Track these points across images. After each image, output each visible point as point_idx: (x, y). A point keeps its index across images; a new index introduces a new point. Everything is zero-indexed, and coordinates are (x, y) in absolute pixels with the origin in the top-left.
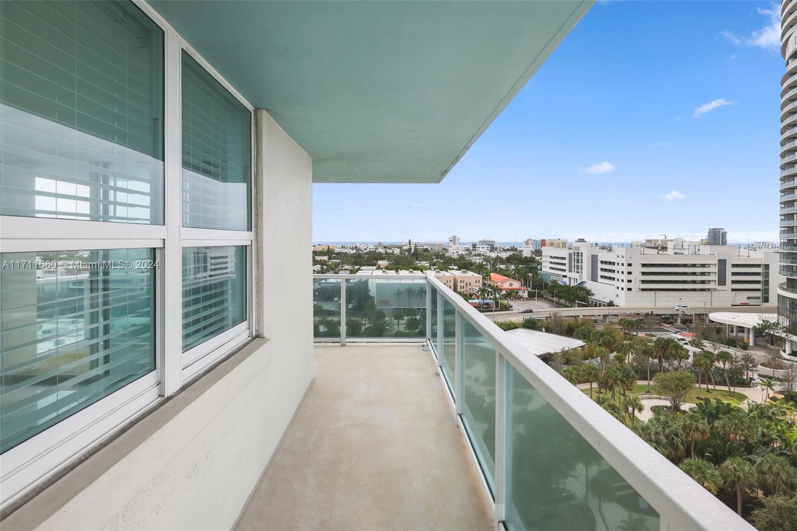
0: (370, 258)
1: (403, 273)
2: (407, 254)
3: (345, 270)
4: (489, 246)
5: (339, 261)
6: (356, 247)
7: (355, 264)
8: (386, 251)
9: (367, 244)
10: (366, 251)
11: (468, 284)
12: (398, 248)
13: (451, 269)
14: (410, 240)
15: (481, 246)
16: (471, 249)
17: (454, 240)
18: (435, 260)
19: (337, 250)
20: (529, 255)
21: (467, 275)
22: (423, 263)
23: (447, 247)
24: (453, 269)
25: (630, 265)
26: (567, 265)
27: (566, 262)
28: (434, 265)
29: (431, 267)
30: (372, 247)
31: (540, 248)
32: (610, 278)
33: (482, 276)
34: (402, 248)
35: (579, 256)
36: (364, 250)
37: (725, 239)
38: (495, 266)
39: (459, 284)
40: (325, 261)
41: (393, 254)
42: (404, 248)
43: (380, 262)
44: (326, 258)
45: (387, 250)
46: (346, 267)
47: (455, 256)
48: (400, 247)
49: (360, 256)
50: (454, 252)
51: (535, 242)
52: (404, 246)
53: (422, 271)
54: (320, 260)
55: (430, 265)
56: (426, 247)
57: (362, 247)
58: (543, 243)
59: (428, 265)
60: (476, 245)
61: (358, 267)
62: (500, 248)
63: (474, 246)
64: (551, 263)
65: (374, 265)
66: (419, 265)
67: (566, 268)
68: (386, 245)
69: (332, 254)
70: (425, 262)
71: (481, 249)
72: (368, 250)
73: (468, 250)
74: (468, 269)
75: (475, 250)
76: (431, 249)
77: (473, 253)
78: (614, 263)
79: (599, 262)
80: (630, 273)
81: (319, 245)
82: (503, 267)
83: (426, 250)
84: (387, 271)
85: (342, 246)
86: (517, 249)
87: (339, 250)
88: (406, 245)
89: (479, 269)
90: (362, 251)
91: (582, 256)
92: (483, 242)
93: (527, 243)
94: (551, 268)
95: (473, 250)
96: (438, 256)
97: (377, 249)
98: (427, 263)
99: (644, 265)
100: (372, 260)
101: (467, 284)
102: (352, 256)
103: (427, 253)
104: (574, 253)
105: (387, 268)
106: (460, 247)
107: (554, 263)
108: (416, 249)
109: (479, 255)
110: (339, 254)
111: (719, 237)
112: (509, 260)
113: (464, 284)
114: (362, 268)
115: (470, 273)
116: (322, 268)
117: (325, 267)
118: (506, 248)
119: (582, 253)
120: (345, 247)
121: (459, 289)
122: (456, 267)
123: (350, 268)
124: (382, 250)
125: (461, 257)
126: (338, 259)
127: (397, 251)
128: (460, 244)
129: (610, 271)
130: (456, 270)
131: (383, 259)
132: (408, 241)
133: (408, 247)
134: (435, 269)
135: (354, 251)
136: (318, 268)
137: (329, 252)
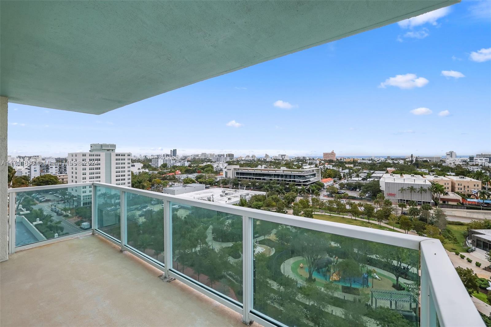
0: (383, 166)
1: (406, 176)
2: (409, 164)
3: (364, 173)
4: (488, 159)
5: (360, 167)
6: (372, 159)
7: (371, 169)
8: (393, 162)
9: (380, 157)
10: (379, 162)
11: (466, 187)
12: (402, 159)
13: (448, 175)
14: (412, 155)
15: (479, 159)
16: (469, 160)
17: (451, 154)
18: (433, 168)
19: (359, 161)
21: (466, 180)
22: (423, 170)
23: (444, 159)
24: (450, 175)
28: (432, 171)
29: (430, 173)
30: (383, 159)
33: (481, 182)
34: (405, 160)
36: (378, 161)
39: (456, 186)
41: (398, 163)
42: (408, 160)
43: (388, 169)
44: (352, 166)
45: (394, 161)
46: (365, 171)
47: (452, 166)
48: (404, 159)
49: (374, 164)
50: (450, 162)
52: (407, 158)
53: (422, 176)
54: (349, 167)
55: (429, 172)
56: (426, 159)
57: (376, 159)
59: (428, 171)
60: (473, 157)
61: (373, 171)
63: (471, 158)
65: (385, 170)
66: (420, 171)
68: (393, 158)
69: (356, 163)
70: (424, 170)
71: (480, 161)
72: (380, 161)
73: (465, 161)
74: (465, 176)
75: (473, 161)
76: (430, 161)
77: (471, 163)
81: (348, 158)
83: (426, 161)
84: (393, 175)
85: (363, 159)
87: (360, 161)
88: (409, 158)
89: (478, 176)
90: (376, 161)
95: (470, 161)
96: (436, 165)
97: (387, 160)
98: (427, 170)
100: (383, 167)
101: (464, 187)
102: (369, 164)
103: (426, 164)
105: (394, 173)
106: (457, 159)
108: (416, 161)
109: (477, 165)
110: (360, 163)
113: (462, 187)
114: (376, 172)
115: (468, 179)
116: (350, 171)
117: (351, 171)
120: (364, 159)
121: (457, 190)
122: (454, 174)
123: (368, 172)
124: (390, 161)
125: (459, 166)
126: (359, 166)
127: (402, 162)
128: (456, 157)
130: (454, 176)
131: (391, 167)
132: (411, 155)
133: (410, 159)
134: (433, 175)
135: (371, 162)
136: (347, 171)
137: (354, 162)
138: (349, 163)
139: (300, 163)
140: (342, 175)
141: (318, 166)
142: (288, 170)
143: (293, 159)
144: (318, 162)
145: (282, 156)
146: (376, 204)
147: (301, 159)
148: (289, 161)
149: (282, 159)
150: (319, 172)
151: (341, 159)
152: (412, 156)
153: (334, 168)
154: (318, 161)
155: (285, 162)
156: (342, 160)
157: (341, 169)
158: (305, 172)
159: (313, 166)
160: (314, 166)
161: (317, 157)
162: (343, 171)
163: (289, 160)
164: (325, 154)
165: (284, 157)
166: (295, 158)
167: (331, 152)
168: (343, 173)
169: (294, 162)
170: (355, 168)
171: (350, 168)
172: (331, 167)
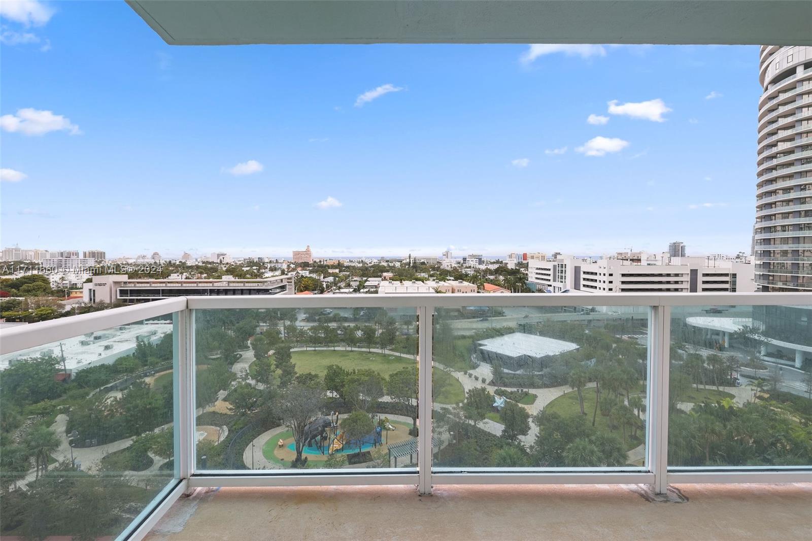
0: (377, 270)
1: (407, 283)
2: (407, 266)
3: (355, 281)
4: (478, 260)
5: (349, 273)
6: (362, 261)
7: (363, 276)
8: (388, 265)
9: (371, 258)
10: (371, 265)
12: (399, 262)
13: (448, 280)
14: (410, 255)
15: (470, 260)
16: (462, 262)
17: (446, 254)
18: (432, 272)
19: (346, 264)
20: (513, 267)
21: (463, 285)
22: (423, 274)
23: (441, 261)
24: (450, 280)
25: (611, 275)
26: (552, 275)
27: (551, 272)
28: (432, 276)
29: (430, 278)
30: (376, 261)
31: (522, 261)
32: (592, 287)
33: (476, 286)
34: (402, 261)
35: (563, 267)
36: (370, 263)
37: (684, 252)
38: (485, 277)
40: (337, 274)
41: (394, 266)
42: (404, 262)
43: (385, 274)
44: (337, 271)
45: (390, 264)
46: (355, 279)
47: (449, 268)
48: (400, 261)
49: (367, 269)
50: (446, 265)
51: (518, 256)
52: (403, 260)
53: (423, 282)
54: (333, 273)
55: (429, 276)
56: (423, 261)
57: (368, 261)
58: (525, 256)
59: (427, 276)
61: (366, 278)
62: (487, 261)
63: (465, 259)
64: (537, 273)
65: (380, 276)
66: (420, 276)
67: (551, 278)
68: (388, 259)
69: (342, 267)
70: (424, 274)
71: (471, 262)
72: (373, 264)
73: (459, 263)
74: (463, 280)
75: (466, 263)
76: (427, 263)
77: (465, 265)
78: (596, 274)
79: (582, 273)
80: (611, 282)
81: (330, 260)
82: (492, 277)
83: (423, 263)
84: (393, 282)
85: (350, 261)
86: (502, 262)
87: (348, 263)
88: (406, 259)
89: (474, 279)
90: (368, 264)
91: (565, 267)
92: (473, 256)
93: (510, 256)
94: (537, 278)
95: (464, 263)
96: (434, 269)
97: (380, 262)
99: (623, 275)
100: (377, 272)
102: (360, 269)
103: (424, 266)
104: (559, 265)
105: (392, 279)
106: (452, 260)
107: (539, 274)
108: (415, 263)
109: (470, 267)
110: (348, 267)
111: (679, 250)
112: (497, 272)
114: (369, 279)
115: (465, 283)
116: (335, 279)
117: (337, 279)
118: (492, 261)
119: (565, 265)
120: (352, 261)
122: (452, 278)
123: (359, 280)
124: (385, 264)
125: (455, 269)
126: (347, 271)
127: (398, 264)
128: (452, 258)
129: (592, 280)
130: (453, 280)
131: (387, 271)
132: (408, 256)
133: (408, 261)
134: (434, 280)
135: (361, 265)
136: (331, 279)
137: (339, 266)
138: (333, 267)
139: (255, 268)
140: (325, 286)
141: (286, 273)
142: (237, 280)
143: (240, 261)
144: (285, 267)
145: (218, 255)
146: (377, 325)
147: (255, 261)
148: (233, 265)
149: (219, 261)
150: (291, 282)
151: (320, 261)
152: (410, 257)
153: (311, 275)
154: (284, 264)
155: (225, 267)
156: (322, 263)
157: (322, 277)
158: (269, 282)
159: (278, 273)
160: (280, 272)
161: (282, 258)
162: (326, 280)
163: (233, 263)
164: (296, 254)
165: (223, 258)
166: (245, 259)
167: (305, 250)
168: (326, 282)
169: (243, 267)
170: (341, 274)
171: (334, 275)
172: (306, 273)
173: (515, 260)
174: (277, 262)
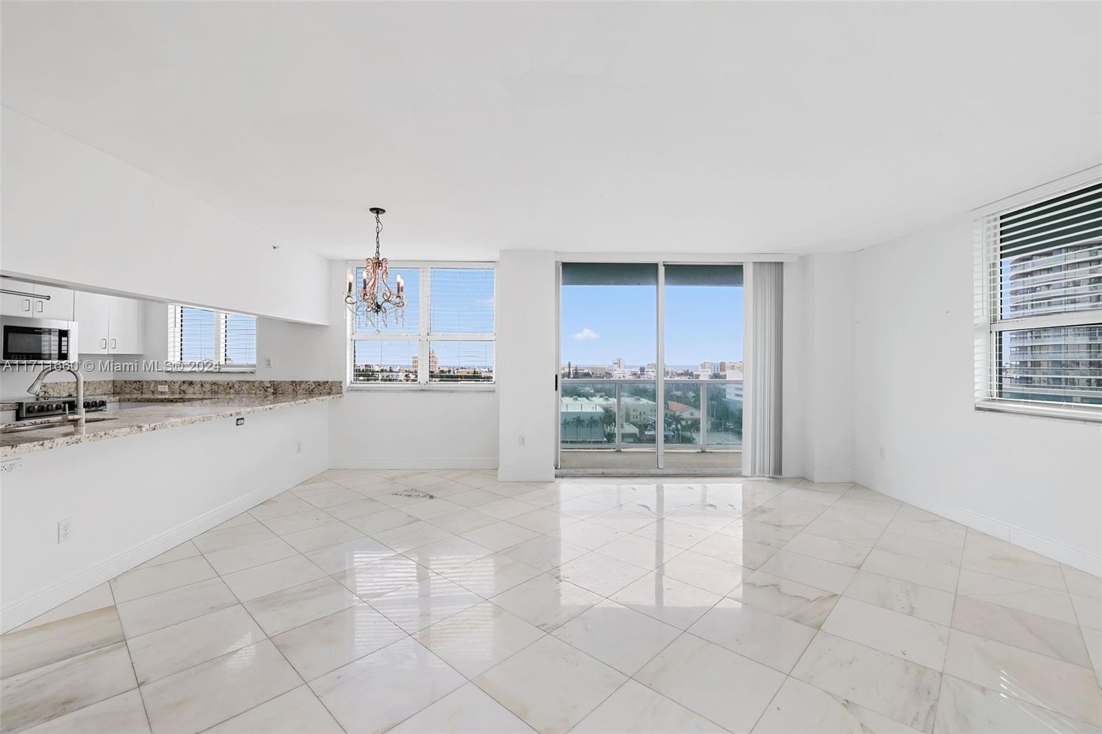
1: (565, 400)
11: (643, 414)
15: (651, 370)
16: (639, 373)
17: (618, 364)
21: (641, 403)
22: (587, 389)
23: (610, 370)
31: (719, 372)
38: (669, 393)
47: (621, 381)
50: (618, 375)
51: (713, 366)
53: (588, 398)
56: (588, 371)
58: (722, 366)
62: (672, 372)
63: (642, 369)
71: (652, 374)
73: (635, 375)
74: (641, 397)
75: (644, 374)
76: (593, 373)
77: (642, 378)
81: (462, 368)
82: (679, 393)
83: (587, 374)
86: (692, 373)
93: (703, 366)
95: (642, 374)
98: (592, 390)
101: (641, 413)
103: (589, 378)
106: (626, 370)
108: (576, 373)
113: (638, 413)
118: (680, 372)
122: (627, 394)
128: (625, 367)
132: (567, 364)
133: (567, 370)
137: (474, 376)
138: (465, 377)
144: (401, 377)
147: (363, 370)
151: (449, 370)
154: (401, 374)
156: (452, 371)
161: (398, 366)
164: (417, 360)
173: (710, 370)
174: (391, 371)
